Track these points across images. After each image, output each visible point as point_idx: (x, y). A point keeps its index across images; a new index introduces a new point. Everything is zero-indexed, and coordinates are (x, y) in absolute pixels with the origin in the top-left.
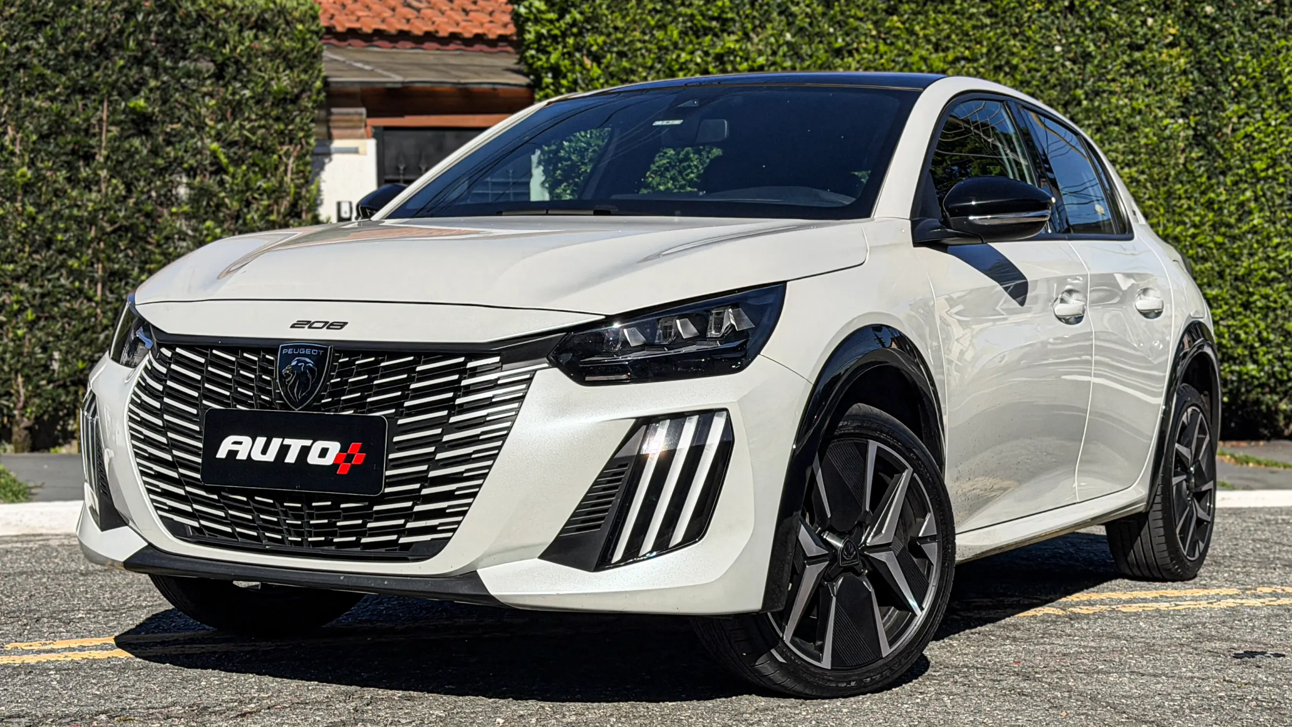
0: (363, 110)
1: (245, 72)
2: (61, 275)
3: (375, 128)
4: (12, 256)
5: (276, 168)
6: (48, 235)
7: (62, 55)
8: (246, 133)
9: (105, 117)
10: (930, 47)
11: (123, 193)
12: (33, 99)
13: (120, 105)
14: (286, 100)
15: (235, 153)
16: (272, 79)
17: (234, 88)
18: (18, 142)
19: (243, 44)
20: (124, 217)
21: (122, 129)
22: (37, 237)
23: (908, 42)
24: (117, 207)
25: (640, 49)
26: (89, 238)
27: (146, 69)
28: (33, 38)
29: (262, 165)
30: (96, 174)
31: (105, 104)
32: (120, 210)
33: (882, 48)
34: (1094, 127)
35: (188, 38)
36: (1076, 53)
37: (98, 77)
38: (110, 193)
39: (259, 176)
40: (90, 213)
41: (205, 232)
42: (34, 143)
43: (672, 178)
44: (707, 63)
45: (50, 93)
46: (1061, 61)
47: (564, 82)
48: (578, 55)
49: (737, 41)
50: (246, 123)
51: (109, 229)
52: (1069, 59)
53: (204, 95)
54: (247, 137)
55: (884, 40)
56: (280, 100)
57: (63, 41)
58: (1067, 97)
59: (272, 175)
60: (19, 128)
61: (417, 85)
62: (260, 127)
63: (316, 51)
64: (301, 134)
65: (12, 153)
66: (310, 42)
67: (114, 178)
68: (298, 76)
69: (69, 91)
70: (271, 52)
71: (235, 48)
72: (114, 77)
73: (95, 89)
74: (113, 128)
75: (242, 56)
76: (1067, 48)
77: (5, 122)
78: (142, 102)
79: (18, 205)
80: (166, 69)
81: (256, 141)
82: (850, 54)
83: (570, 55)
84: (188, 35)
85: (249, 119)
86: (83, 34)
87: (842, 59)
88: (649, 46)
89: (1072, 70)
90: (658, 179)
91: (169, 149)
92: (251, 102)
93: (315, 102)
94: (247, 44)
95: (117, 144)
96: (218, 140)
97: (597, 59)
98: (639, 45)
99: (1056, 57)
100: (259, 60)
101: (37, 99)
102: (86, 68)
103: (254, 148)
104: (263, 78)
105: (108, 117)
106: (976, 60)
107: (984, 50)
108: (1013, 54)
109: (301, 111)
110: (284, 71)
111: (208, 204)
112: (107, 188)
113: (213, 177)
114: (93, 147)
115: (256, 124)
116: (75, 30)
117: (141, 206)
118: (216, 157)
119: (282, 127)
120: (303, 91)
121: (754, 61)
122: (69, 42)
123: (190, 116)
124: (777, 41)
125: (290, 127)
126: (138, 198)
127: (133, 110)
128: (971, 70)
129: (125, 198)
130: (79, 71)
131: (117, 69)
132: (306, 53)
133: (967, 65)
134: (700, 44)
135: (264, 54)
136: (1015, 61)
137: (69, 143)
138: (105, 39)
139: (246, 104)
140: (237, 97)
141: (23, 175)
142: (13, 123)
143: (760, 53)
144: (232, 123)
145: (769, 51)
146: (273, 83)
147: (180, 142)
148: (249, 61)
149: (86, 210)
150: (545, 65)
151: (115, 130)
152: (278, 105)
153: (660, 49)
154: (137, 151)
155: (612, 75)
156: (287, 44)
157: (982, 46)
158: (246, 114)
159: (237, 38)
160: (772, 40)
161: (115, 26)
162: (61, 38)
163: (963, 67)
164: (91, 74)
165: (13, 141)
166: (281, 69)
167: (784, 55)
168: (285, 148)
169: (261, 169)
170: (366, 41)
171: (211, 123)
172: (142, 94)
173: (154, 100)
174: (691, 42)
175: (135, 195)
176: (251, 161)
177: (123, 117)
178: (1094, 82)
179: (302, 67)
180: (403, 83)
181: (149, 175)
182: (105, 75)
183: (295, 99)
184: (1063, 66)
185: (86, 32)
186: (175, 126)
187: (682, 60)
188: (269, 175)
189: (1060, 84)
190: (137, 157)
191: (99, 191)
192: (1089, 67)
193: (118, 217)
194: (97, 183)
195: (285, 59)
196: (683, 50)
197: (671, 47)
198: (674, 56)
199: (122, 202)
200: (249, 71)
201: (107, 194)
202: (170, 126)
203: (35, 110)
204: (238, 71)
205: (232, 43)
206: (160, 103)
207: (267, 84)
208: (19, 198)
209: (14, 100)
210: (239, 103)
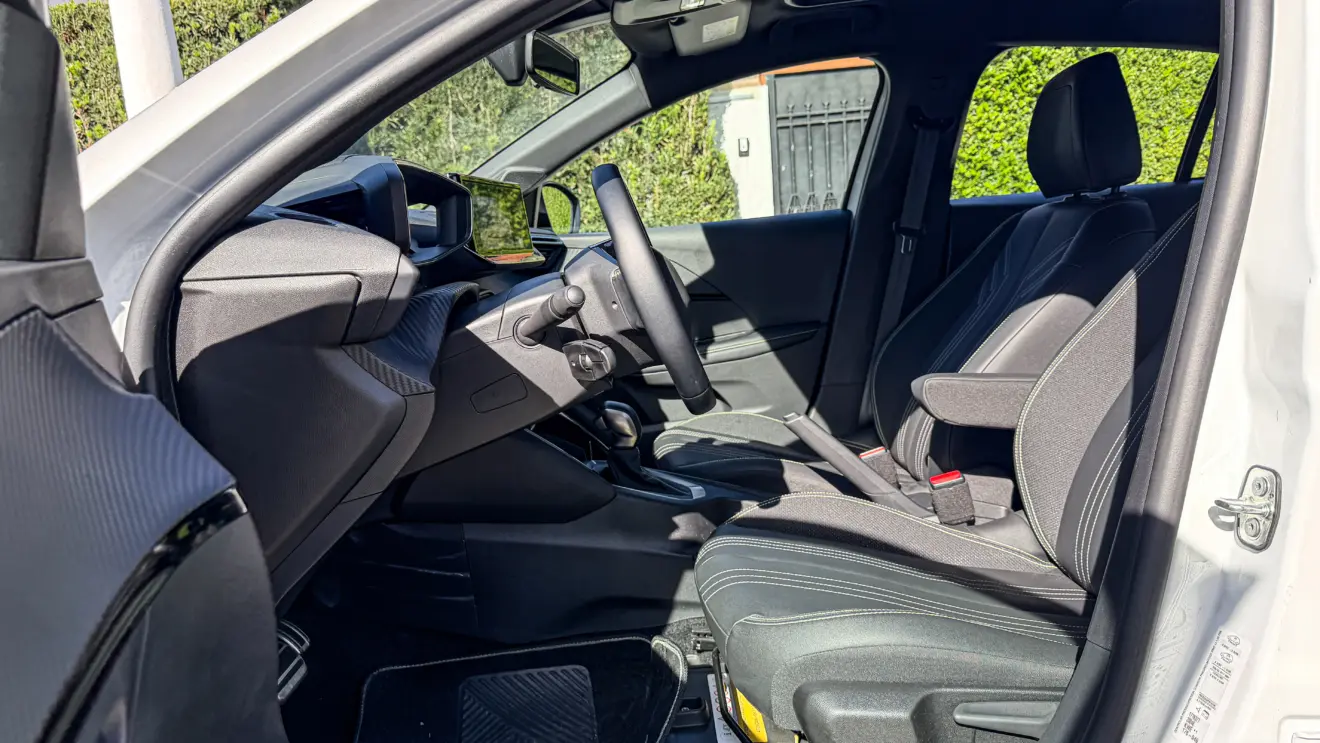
3: (767, 77)
5: (679, 116)
12: (495, 80)
39: (667, 124)
41: (629, 172)
43: (1011, 91)
60: (486, 104)
90: (998, 92)
141: (493, 141)
188: (674, 122)
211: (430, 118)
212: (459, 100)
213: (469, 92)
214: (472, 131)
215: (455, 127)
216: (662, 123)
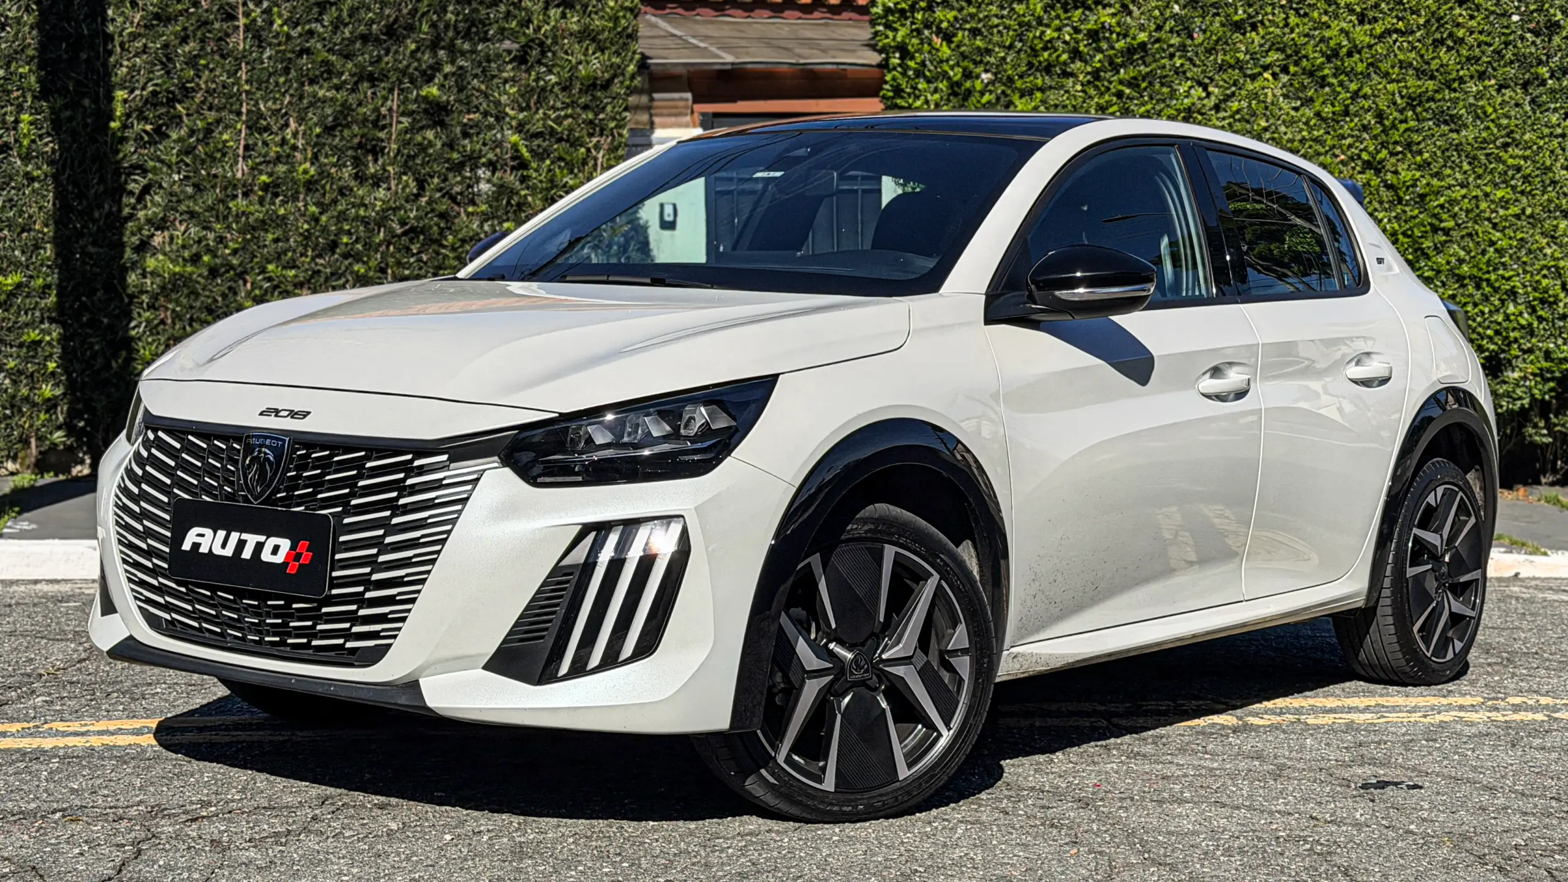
0: (689, 95)
1: (550, 54)
2: (347, 281)
3: (703, 114)
4: (294, 261)
5: (584, 163)
6: (332, 237)
7: (348, 39)
8: (550, 123)
9: (395, 108)
10: (1354, 18)
11: (415, 191)
12: (316, 88)
13: (412, 93)
14: (593, 85)
15: (539, 146)
16: (580, 63)
17: (538, 73)
18: (300, 136)
19: (548, 24)
20: (415, 218)
21: (414, 119)
22: (320, 240)
23: (1326, 13)
24: (408, 206)
25: (997, 26)
26: (377, 241)
27: (442, 53)
28: (317, 20)
29: (568, 158)
30: (385, 170)
31: (396, 92)
32: (411, 210)
33: (1293, 20)
34: (1562, 112)
35: (489, 18)
36: (1538, 22)
37: (387, 63)
38: (400, 191)
39: (565, 171)
40: (377, 213)
42: (318, 136)
44: (1077, 42)
45: (335, 81)
46: (1519, 33)
47: (912, 64)
48: (926, 32)
49: (1114, 15)
50: (551, 112)
51: (399, 231)
52: (1530, 31)
53: (506, 81)
54: (552, 127)
55: (1297, 10)
56: (589, 86)
57: (349, 23)
58: (1527, 76)
59: (579, 171)
60: (301, 120)
61: (750, 66)
62: (567, 117)
63: (630, 30)
64: (612, 125)
65: (294, 148)
66: (623, 21)
67: (405, 174)
68: (609, 60)
69: (356, 79)
70: (579, 32)
71: (539, 28)
72: (405, 63)
73: (385, 77)
74: (402, 119)
75: (547, 38)
76: (1526, 17)
77: (286, 113)
78: (435, 91)
79: (301, 204)
80: (463, 53)
81: (562, 133)
82: (1254, 27)
83: (919, 32)
84: (488, 14)
85: (554, 108)
86: (371, 15)
87: (1244, 34)
88: (1008, 22)
89: (1533, 43)
91: (466, 142)
92: (556, 89)
93: (628, 88)
94: (553, 23)
95: (408, 136)
96: (520, 132)
97: (948, 38)
98: (996, 21)
99: (1513, 27)
100: (566, 41)
101: (321, 87)
102: (375, 53)
103: (560, 140)
104: (570, 61)
105: (399, 106)
106: (1413, 32)
107: (1422, 21)
108: (1458, 25)
109: (614, 98)
110: (594, 53)
111: (508, 203)
112: (397, 185)
113: (514, 173)
114: (382, 141)
115: (562, 113)
116: (362, 11)
117: (435, 206)
118: (517, 151)
119: (591, 116)
120: (614, 76)
121: (1134, 38)
122: (356, 25)
123: (488, 106)
124: (1162, 14)
125: (601, 116)
126: (430, 197)
127: (425, 98)
128: (1405, 44)
129: (417, 196)
130: (367, 56)
131: (408, 52)
132: (619, 33)
133: (1400, 39)
134: (1069, 18)
135: (571, 34)
136: (1461, 33)
137: (356, 136)
138: (396, 20)
139: (551, 91)
140: (542, 83)
141: (305, 172)
142: (295, 115)
143: (1142, 28)
144: (536, 112)
145: (1153, 27)
146: (581, 67)
147: (478, 134)
148: (555, 43)
149: (373, 210)
150: (893, 44)
151: (406, 121)
152: (586, 93)
153: (1020, 25)
154: (431, 144)
155: (964, 56)
156: (597, 23)
157: (1419, 16)
158: (552, 103)
159: (541, 17)
160: (1157, 13)
161: (407, 6)
162: (347, 20)
163: (1395, 42)
164: (379, 59)
165: (295, 135)
166: (590, 52)
167: (1171, 31)
168: (595, 140)
169: (567, 164)
170: (716, 10)
171: (512, 113)
172: (436, 81)
173: (450, 88)
174: (1058, 17)
175: (428, 194)
176: (556, 154)
177: (414, 107)
178: (1561, 58)
179: (614, 49)
180: (733, 64)
181: (444, 170)
182: (395, 60)
183: (607, 85)
184: (1522, 38)
185: (375, 13)
186: (472, 116)
187: (1047, 38)
188: (576, 171)
189: (1518, 60)
190: (431, 151)
191: (389, 189)
192: (1557, 40)
193: (409, 217)
194: (387, 179)
195: (594, 40)
196: (1048, 26)
197: (1034, 23)
198: (1038, 34)
199: (413, 201)
200: (554, 54)
201: (397, 193)
202: (467, 116)
203: (319, 99)
204: (543, 53)
205: (535, 22)
206: (455, 90)
207: (574, 68)
208: (302, 196)
209: (296, 90)
210: (543, 89)
211: (208, 131)
212: (259, 109)
213: (275, 100)
214: (272, 154)
215: (247, 148)
216: (557, 170)
